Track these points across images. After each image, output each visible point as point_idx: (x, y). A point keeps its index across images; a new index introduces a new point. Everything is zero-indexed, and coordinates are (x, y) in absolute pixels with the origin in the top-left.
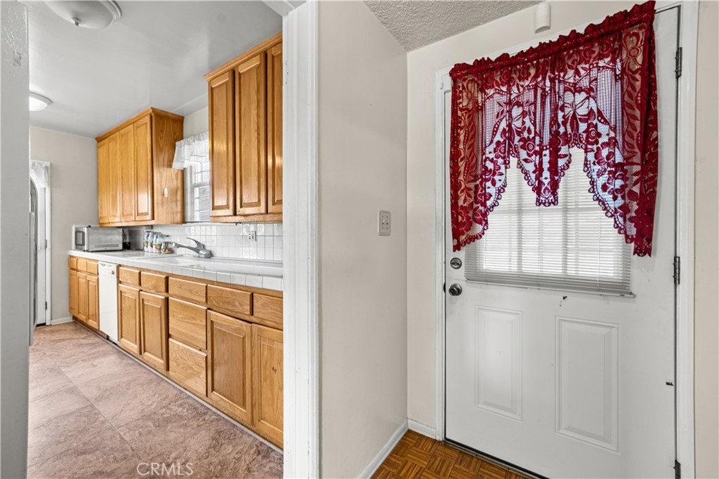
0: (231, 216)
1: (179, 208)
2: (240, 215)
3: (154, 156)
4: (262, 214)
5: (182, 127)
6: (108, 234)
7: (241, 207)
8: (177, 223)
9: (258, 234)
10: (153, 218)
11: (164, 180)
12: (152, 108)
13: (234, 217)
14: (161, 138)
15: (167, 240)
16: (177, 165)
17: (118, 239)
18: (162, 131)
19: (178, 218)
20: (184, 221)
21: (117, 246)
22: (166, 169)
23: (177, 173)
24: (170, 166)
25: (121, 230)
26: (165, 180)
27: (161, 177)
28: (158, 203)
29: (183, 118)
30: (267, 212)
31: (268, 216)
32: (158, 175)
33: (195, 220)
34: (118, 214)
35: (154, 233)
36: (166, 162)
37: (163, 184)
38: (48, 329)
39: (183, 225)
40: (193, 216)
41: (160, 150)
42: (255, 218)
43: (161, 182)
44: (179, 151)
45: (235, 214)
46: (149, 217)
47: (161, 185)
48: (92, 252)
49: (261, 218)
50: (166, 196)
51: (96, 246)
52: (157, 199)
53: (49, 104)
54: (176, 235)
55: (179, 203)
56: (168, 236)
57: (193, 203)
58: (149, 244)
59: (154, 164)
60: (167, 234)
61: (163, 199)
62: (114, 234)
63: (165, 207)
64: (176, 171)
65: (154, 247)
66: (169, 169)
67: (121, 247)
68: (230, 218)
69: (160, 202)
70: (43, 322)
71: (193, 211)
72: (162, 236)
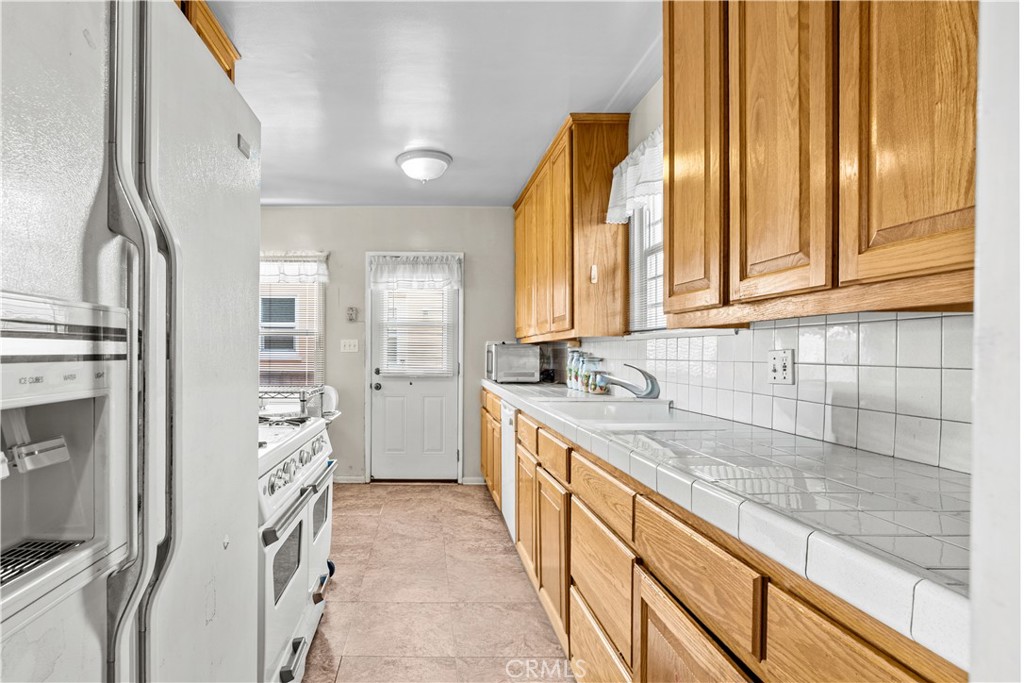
0: (714, 307)
1: (619, 305)
2: (740, 302)
3: (576, 206)
4: (812, 291)
5: (627, 134)
6: (521, 356)
7: (743, 276)
8: (616, 335)
9: (801, 358)
10: (573, 327)
11: (591, 251)
12: (571, 114)
13: (723, 310)
14: (588, 168)
15: (600, 367)
16: (614, 216)
17: (532, 364)
18: (588, 154)
19: (617, 323)
20: (627, 331)
21: (533, 375)
22: (595, 227)
23: (616, 233)
24: (602, 220)
25: (537, 349)
26: (595, 248)
27: (587, 244)
28: (580, 297)
29: (629, 114)
30: (834, 282)
31: (836, 294)
32: (582, 242)
33: (649, 327)
34: (533, 322)
35: (582, 355)
36: (595, 215)
37: (591, 256)
38: (460, 489)
39: (626, 337)
40: (644, 319)
41: (586, 191)
42: (788, 307)
43: (587, 254)
44: (620, 184)
45: (725, 300)
46: (567, 324)
47: (586, 261)
48: (502, 383)
49: (810, 305)
50: (594, 281)
51: (507, 375)
52: (580, 289)
53: (449, 163)
54: (616, 359)
55: (619, 295)
56: (602, 360)
57: (644, 290)
58: (573, 374)
59: (576, 221)
60: (600, 357)
61: (588, 288)
62: (528, 356)
63: (593, 303)
64: (614, 229)
65: (579, 379)
66: (601, 226)
67: (537, 377)
68: (714, 312)
69: (584, 293)
70: (455, 478)
71: (644, 307)
72: (592, 359)
